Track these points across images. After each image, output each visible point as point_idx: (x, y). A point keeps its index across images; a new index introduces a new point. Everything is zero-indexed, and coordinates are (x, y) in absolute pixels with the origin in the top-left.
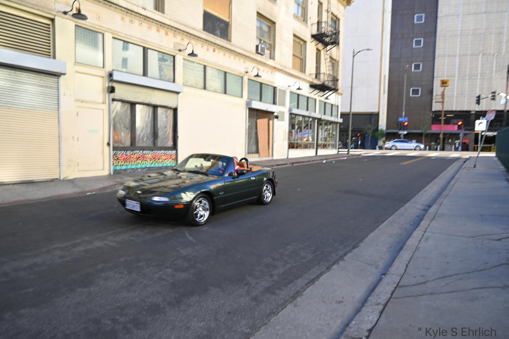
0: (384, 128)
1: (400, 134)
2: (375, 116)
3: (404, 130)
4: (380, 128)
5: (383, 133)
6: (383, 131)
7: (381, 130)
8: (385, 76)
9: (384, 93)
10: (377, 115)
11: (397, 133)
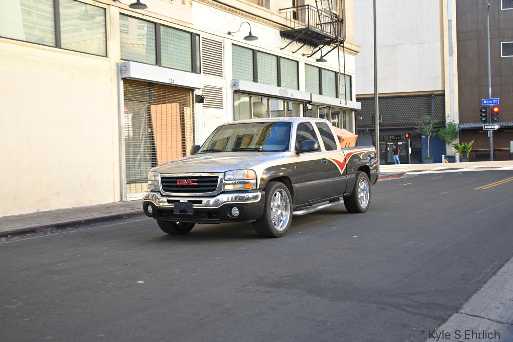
0: (457, 121)
1: (487, 131)
2: (436, 99)
3: (494, 122)
4: (448, 121)
5: (455, 129)
6: (455, 125)
7: (451, 124)
8: (450, 21)
9: (451, 55)
10: (442, 95)
11: (481, 129)
